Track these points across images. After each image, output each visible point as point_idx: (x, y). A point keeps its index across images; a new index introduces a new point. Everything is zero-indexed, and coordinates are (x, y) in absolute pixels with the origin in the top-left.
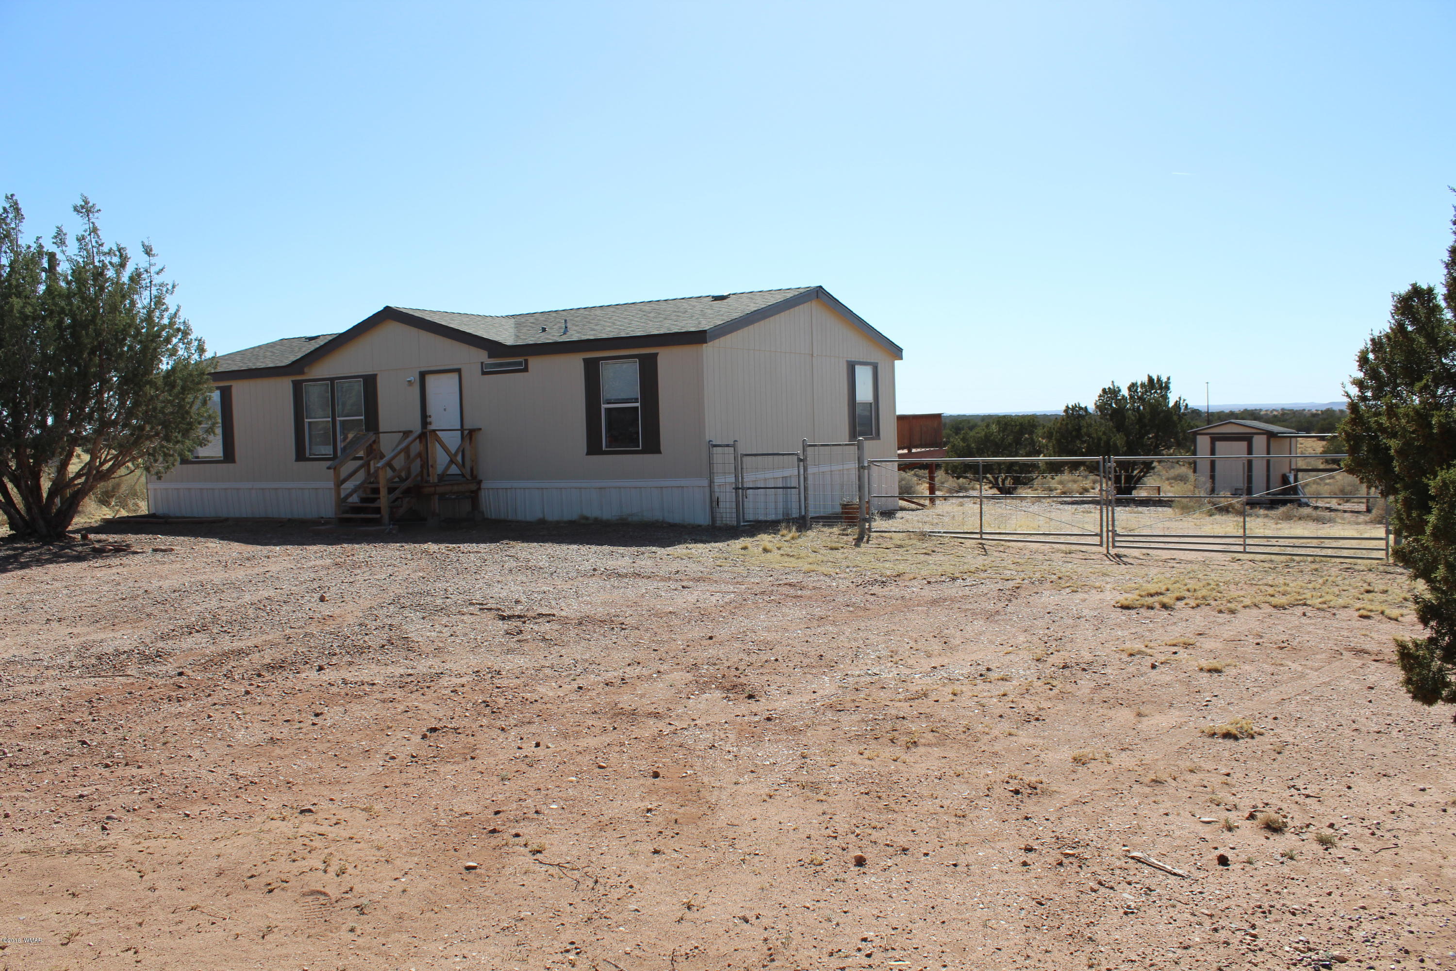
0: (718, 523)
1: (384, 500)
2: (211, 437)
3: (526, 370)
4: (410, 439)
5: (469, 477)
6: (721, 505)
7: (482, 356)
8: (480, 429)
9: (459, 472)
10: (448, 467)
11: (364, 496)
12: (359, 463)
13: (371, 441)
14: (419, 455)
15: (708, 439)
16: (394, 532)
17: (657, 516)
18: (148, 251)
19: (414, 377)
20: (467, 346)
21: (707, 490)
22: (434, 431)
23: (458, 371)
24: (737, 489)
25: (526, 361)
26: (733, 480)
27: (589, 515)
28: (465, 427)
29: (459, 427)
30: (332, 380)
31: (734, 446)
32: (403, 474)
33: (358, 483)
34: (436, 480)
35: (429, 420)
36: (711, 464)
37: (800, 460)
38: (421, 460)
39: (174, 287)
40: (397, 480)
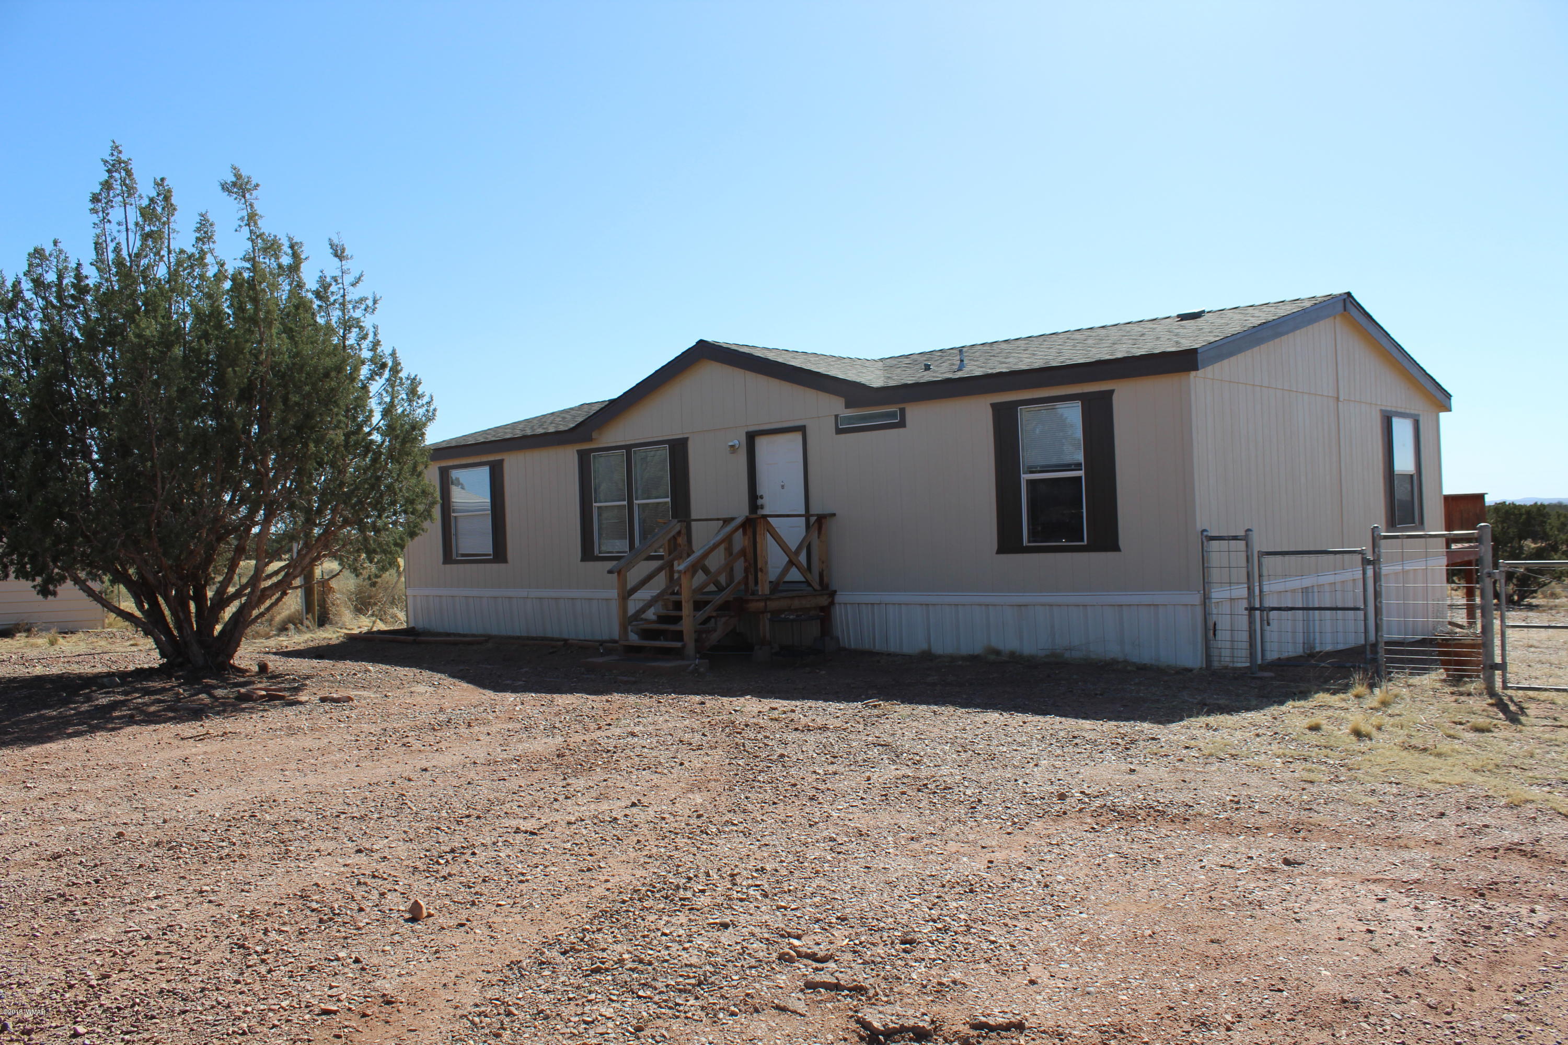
0: (1216, 664)
1: (688, 622)
2: (426, 524)
3: (902, 424)
4: (728, 529)
5: (817, 587)
6: (1219, 634)
7: (836, 405)
8: (834, 515)
9: (803, 579)
10: (785, 571)
11: (663, 612)
12: (656, 564)
13: (673, 533)
14: (743, 553)
15: (1199, 528)
16: (702, 670)
17: (1113, 651)
18: (339, 253)
19: (739, 439)
20: (814, 391)
21: (1199, 611)
22: (765, 517)
23: (802, 429)
24: (1251, 609)
25: (903, 411)
26: (1244, 592)
27: (1000, 646)
28: (812, 512)
29: (802, 511)
30: (628, 448)
31: (1246, 538)
32: (723, 579)
33: (655, 592)
34: (767, 591)
35: (760, 502)
36: (1205, 568)
37: (1366, 562)
38: (746, 561)
39: (375, 302)
40: (712, 588)
